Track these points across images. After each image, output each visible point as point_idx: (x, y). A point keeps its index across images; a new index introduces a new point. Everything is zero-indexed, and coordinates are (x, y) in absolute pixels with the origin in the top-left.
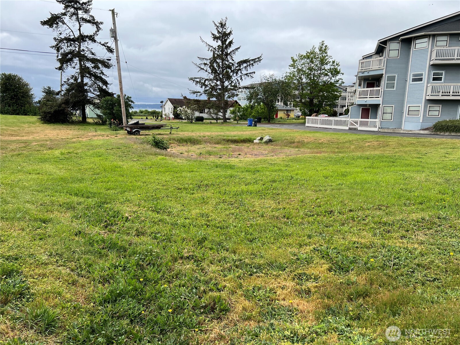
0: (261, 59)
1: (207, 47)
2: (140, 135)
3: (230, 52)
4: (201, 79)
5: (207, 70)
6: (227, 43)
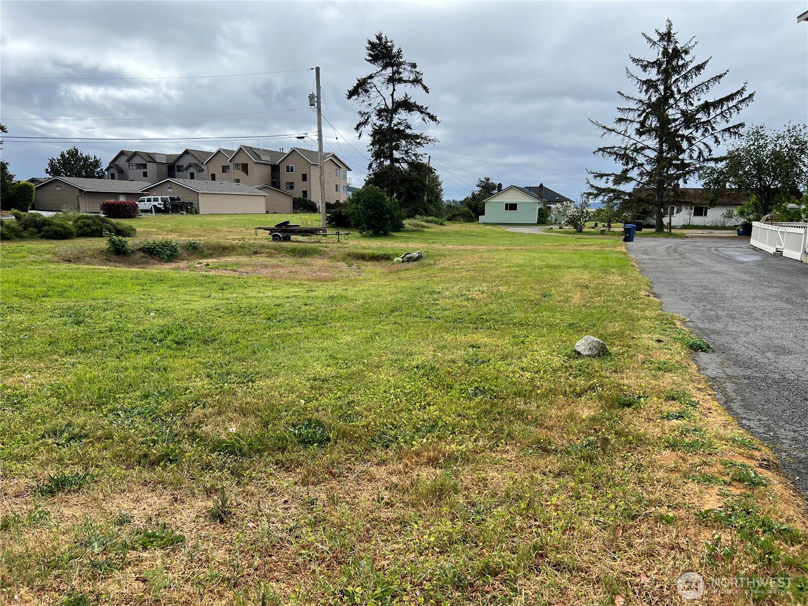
3: (694, 88)
4: (616, 149)
5: (626, 131)
6: (688, 70)
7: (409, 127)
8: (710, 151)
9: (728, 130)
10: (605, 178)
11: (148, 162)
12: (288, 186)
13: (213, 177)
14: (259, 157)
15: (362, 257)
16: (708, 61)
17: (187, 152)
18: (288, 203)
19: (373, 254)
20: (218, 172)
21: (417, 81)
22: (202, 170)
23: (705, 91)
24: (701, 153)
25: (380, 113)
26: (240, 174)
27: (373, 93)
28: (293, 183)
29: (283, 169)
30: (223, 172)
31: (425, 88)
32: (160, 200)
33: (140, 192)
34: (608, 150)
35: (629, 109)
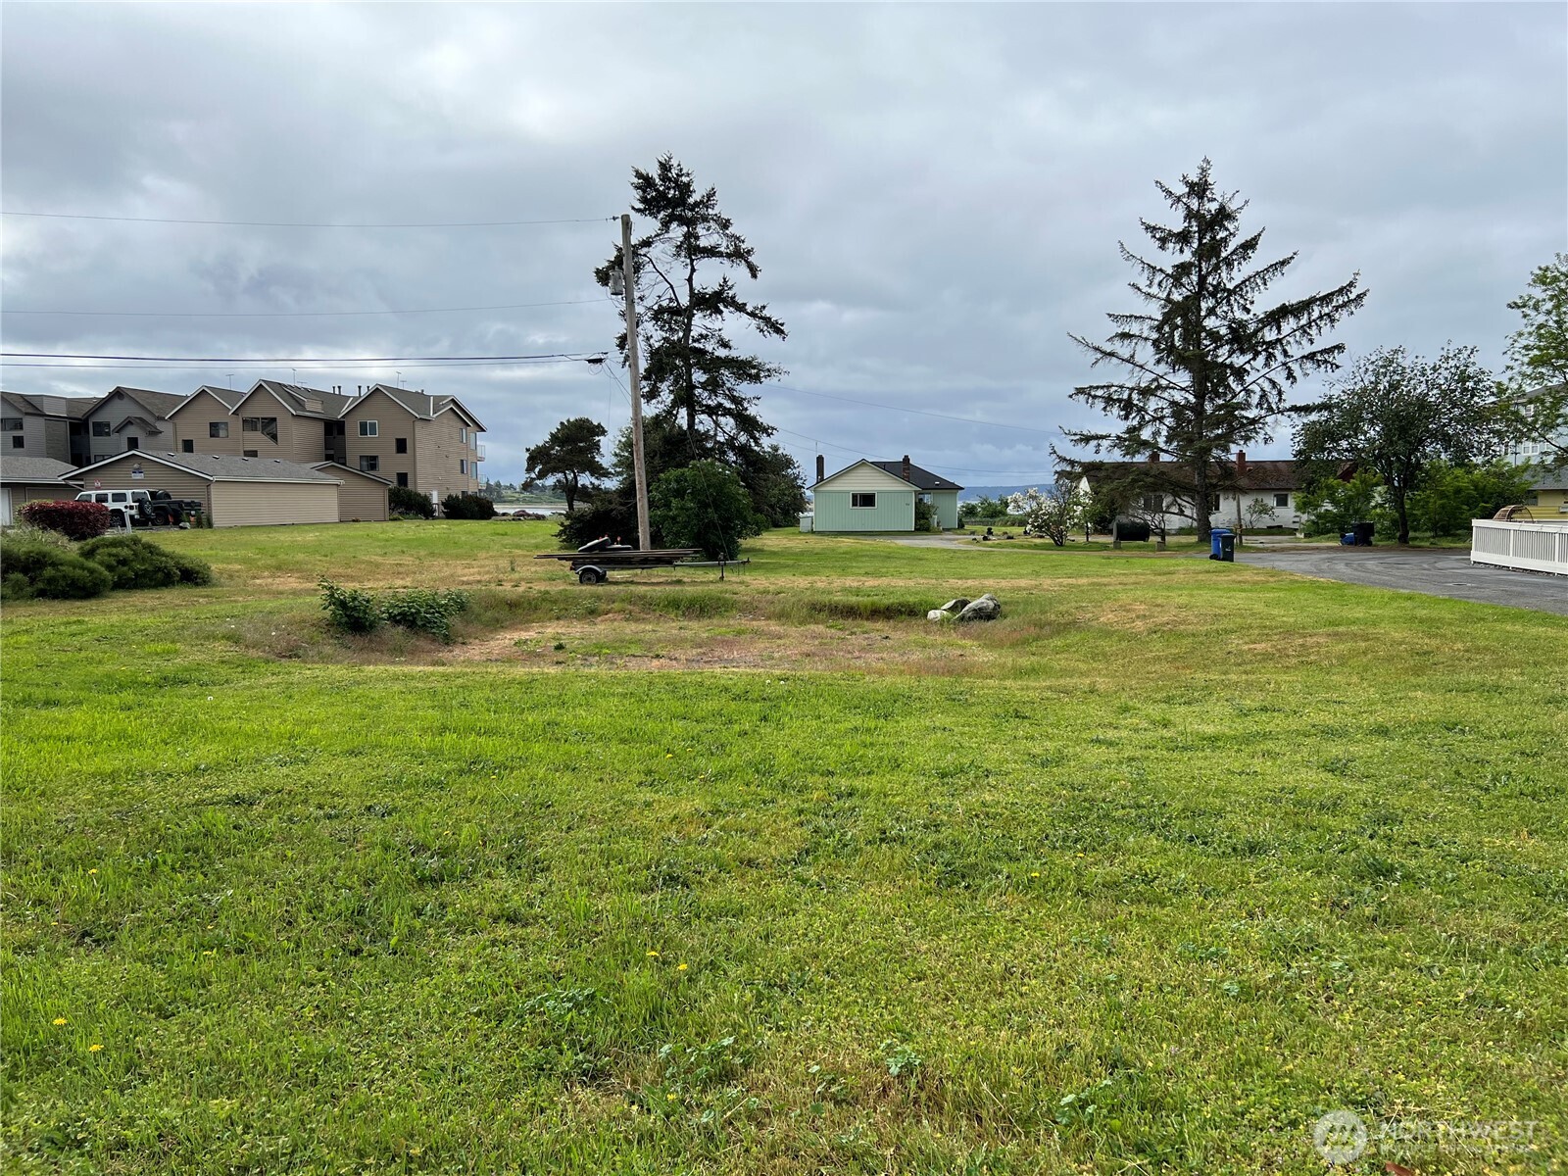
0: (1359, 291)
1: (1144, 274)
3: (1244, 282)
4: (1114, 389)
5: (1132, 356)
6: (1230, 249)
7: (725, 345)
8: (1280, 393)
9: (1311, 357)
10: (1094, 443)
11: (27, 414)
12: (365, 463)
13: (188, 446)
14: (299, 404)
15: (850, 612)
16: (1259, 235)
17: (118, 394)
18: (379, 498)
19: (873, 604)
20: (199, 434)
21: (738, 254)
22: (155, 433)
23: (1262, 287)
24: (1264, 396)
25: (657, 315)
26: (257, 439)
27: (647, 276)
28: (375, 458)
29: (352, 429)
30: (212, 436)
31: (753, 271)
32: (129, 497)
33: (60, 480)
34: (1100, 393)
35: (1131, 316)
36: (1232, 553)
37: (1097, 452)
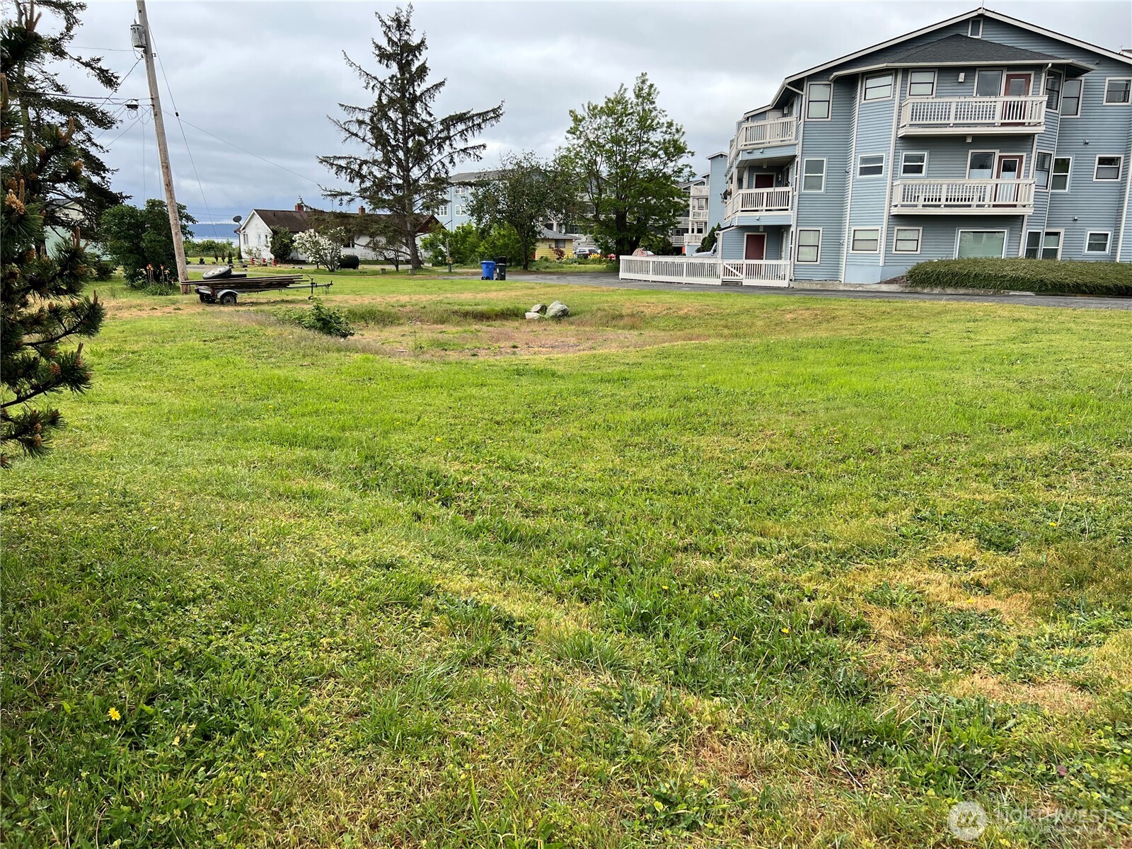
0: (501, 112)
1: (363, 79)
2: (236, 304)
3: (422, 94)
4: (351, 160)
5: (364, 138)
24: (438, 173)
36: (504, 276)
37: (341, 204)
